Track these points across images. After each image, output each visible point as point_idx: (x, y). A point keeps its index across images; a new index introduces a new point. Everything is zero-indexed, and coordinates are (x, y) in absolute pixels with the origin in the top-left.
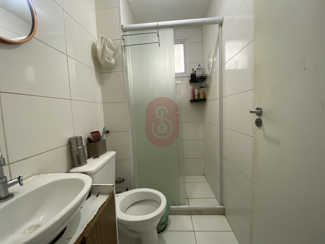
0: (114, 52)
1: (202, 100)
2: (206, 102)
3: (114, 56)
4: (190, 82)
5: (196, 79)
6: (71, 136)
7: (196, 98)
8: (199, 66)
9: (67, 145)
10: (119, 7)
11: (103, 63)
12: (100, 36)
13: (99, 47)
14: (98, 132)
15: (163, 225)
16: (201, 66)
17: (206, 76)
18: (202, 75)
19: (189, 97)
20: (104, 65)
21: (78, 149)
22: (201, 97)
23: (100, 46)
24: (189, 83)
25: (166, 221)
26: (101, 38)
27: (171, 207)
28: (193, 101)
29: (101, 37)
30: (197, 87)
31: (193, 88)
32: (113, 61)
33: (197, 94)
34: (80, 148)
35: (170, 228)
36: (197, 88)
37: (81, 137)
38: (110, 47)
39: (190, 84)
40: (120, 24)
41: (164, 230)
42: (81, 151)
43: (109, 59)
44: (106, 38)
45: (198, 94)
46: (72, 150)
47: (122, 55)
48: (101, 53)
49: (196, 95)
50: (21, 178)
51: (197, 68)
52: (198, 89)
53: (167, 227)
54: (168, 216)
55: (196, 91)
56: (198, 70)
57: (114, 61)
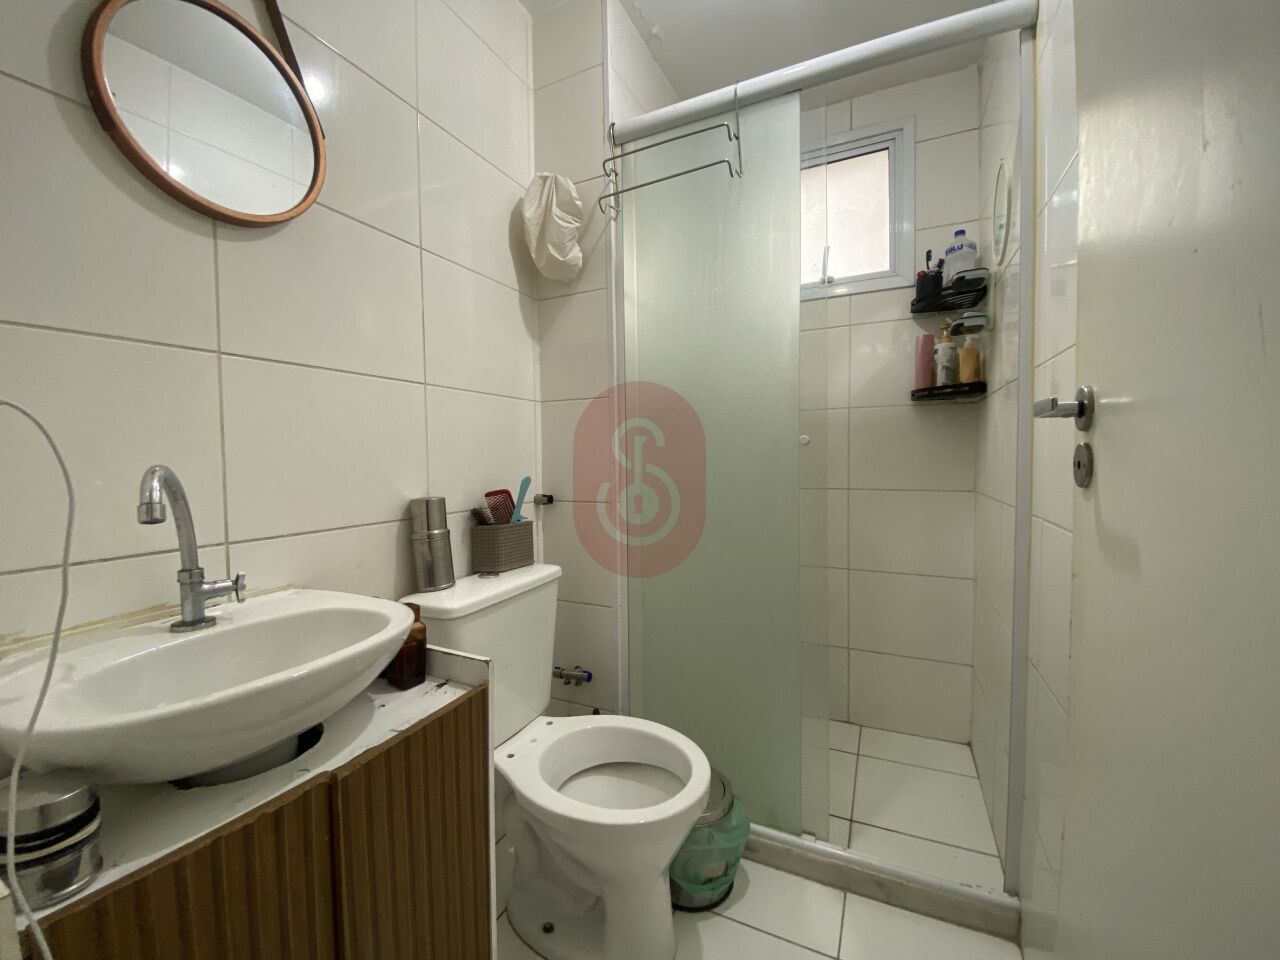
0: (578, 225)
1: (967, 388)
2: (986, 398)
3: (581, 237)
4: (912, 312)
5: (943, 293)
6: (417, 493)
7: (941, 380)
8: (960, 237)
9: (401, 520)
10: (603, 65)
11: (541, 265)
12: (538, 174)
13: (530, 213)
14: (506, 493)
15: (709, 886)
16: (970, 236)
17: (981, 280)
18: (961, 275)
19: (908, 378)
20: (544, 272)
21: (429, 537)
22: (965, 376)
23: (537, 208)
24: (911, 315)
25: (725, 874)
26: (541, 181)
27: (754, 826)
28: (927, 394)
29: (541, 177)
30: (945, 333)
31: (925, 336)
32: (576, 254)
33: (946, 364)
34: (436, 532)
35: (736, 909)
36: (947, 337)
37: (442, 501)
38: (568, 207)
39: (914, 318)
40: (603, 121)
41: (710, 907)
42: (439, 544)
43: (560, 248)
44: (556, 177)
45: (948, 361)
46: (414, 537)
47: (605, 228)
48: (537, 233)
49: (939, 368)
50: (240, 582)
51: (948, 246)
52: (950, 341)
53: (727, 901)
54: (738, 860)
55: (942, 348)
56: (950, 256)
57: (580, 255)
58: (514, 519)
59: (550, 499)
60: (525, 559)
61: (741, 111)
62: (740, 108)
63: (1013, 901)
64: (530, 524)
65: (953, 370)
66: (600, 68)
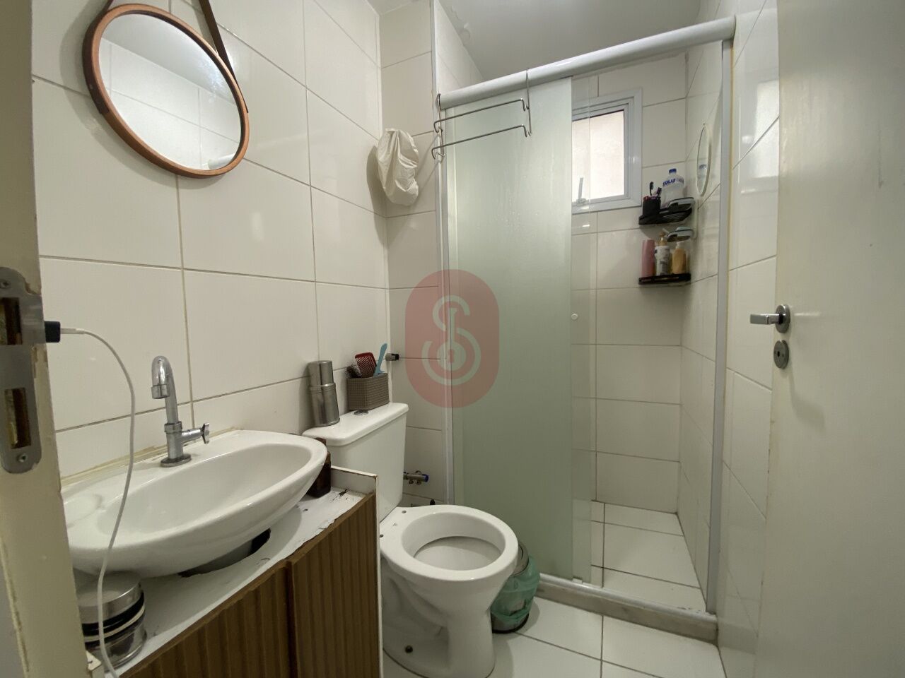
0: (415, 166)
1: (678, 278)
2: (690, 284)
3: (417, 174)
4: (640, 224)
5: (661, 213)
6: (312, 359)
7: (659, 270)
8: (673, 174)
9: (302, 377)
10: (432, 52)
11: (390, 194)
12: (387, 130)
13: (382, 157)
14: (370, 355)
15: (514, 616)
16: (680, 173)
17: (689, 205)
18: (675, 202)
19: (636, 269)
20: (392, 200)
21: (322, 389)
22: (676, 269)
23: (387, 154)
24: (639, 226)
25: (524, 607)
26: (389, 135)
27: (542, 575)
28: (649, 280)
29: (389, 132)
30: (662, 239)
31: (649, 241)
32: (414, 186)
33: (663, 260)
34: (326, 385)
35: (532, 630)
36: (664, 241)
37: (330, 363)
38: (409, 154)
39: (640, 228)
40: (432, 92)
41: (514, 630)
42: (328, 394)
43: (404, 182)
44: (400, 133)
45: (664, 258)
46: (311, 389)
47: (434, 169)
48: (387, 171)
49: (658, 262)
50: (206, 429)
51: (665, 180)
52: (666, 245)
53: (526, 625)
54: (532, 598)
55: (660, 249)
56: (666, 187)
57: (417, 187)
58: (376, 372)
59: (397, 357)
60: (383, 400)
61: (531, 89)
62: (530, 86)
63: (713, 618)
64: (386, 375)
65: (667, 264)
66: (430, 54)
